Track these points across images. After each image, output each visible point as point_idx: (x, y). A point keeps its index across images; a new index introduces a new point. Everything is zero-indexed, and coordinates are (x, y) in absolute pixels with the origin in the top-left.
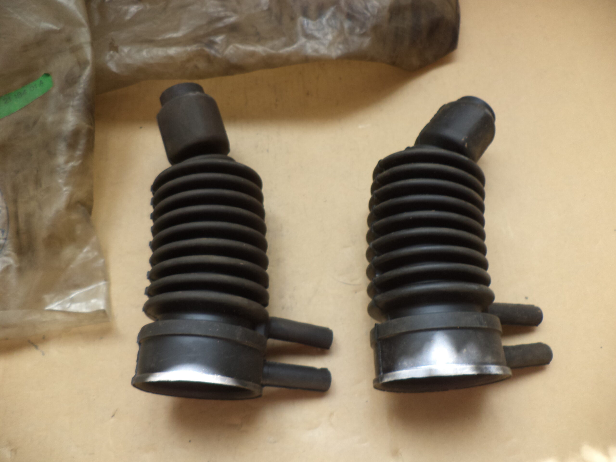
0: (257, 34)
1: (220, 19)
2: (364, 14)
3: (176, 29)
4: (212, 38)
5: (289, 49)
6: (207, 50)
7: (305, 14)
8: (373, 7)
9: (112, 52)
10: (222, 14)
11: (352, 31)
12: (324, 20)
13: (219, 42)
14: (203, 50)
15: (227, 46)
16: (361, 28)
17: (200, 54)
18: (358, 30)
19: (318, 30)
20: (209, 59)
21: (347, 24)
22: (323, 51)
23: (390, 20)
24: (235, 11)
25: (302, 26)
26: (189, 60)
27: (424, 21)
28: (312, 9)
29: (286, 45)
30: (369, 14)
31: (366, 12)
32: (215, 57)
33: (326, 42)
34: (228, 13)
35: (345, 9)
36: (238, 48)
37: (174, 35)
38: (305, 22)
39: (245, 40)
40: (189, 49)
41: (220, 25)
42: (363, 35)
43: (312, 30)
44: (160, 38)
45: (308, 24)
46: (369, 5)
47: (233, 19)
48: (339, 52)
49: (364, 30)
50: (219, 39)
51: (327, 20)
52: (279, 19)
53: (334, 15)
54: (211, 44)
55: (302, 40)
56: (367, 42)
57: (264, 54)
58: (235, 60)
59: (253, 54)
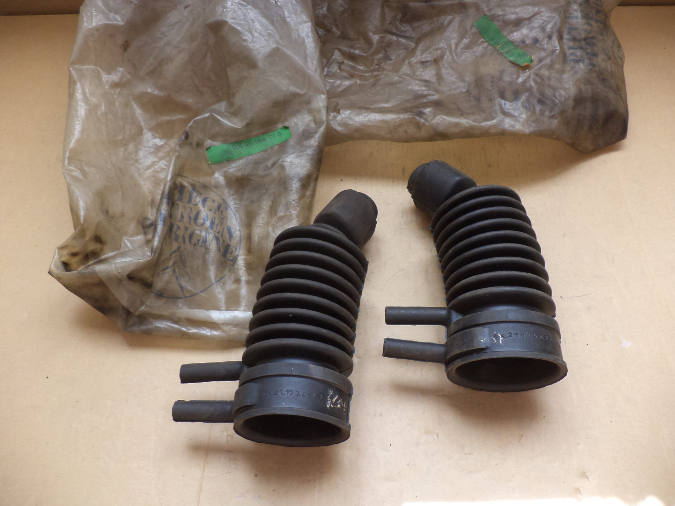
0: (459, 109)
1: (424, 96)
2: (553, 101)
3: (387, 101)
4: (421, 110)
5: (489, 123)
6: (418, 118)
7: (502, 96)
8: (560, 96)
9: (335, 113)
10: (425, 92)
11: (542, 113)
12: (519, 104)
13: (428, 113)
14: (415, 118)
15: (434, 117)
16: (550, 112)
17: (411, 121)
18: (547, 113)
19: (514, 110)
20: (418, 126)
21: (538, 108)
22: (518, 127)
23: (574, 108)
24: (437, 91)
25: (500, 105)
26: (400, 125)
27: (601, 112)
28: (508, 94)
29: (486, 120)
30: (557, 101)
31: (554, 99)
32: (424, 124)
33: (521, 120)
34: (431, 92)
35: (538, 96)
36: (444, 119)
37: (386, 105)
38: (503, 103)
39: (450, 113)
40: (402, 116)
41: (425, 100)
42: (552, 117)
43: (509, 109)
44: (373, 107)
45: (505, 104)
46: (557, 95)
47: (435, 97)
48: (532, 129)
49: (553, 114)
50: (428, 110)
51: (522, 103)
52: (478, 99)
53: (528, 100)
54: (421, 114)
55: (500, 117)
56: (555, 123)
57: (467, 125)
58: (441, 128)
59: (457, 125)
